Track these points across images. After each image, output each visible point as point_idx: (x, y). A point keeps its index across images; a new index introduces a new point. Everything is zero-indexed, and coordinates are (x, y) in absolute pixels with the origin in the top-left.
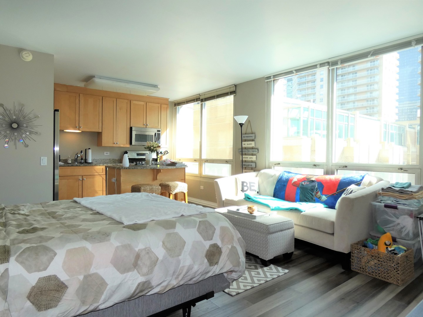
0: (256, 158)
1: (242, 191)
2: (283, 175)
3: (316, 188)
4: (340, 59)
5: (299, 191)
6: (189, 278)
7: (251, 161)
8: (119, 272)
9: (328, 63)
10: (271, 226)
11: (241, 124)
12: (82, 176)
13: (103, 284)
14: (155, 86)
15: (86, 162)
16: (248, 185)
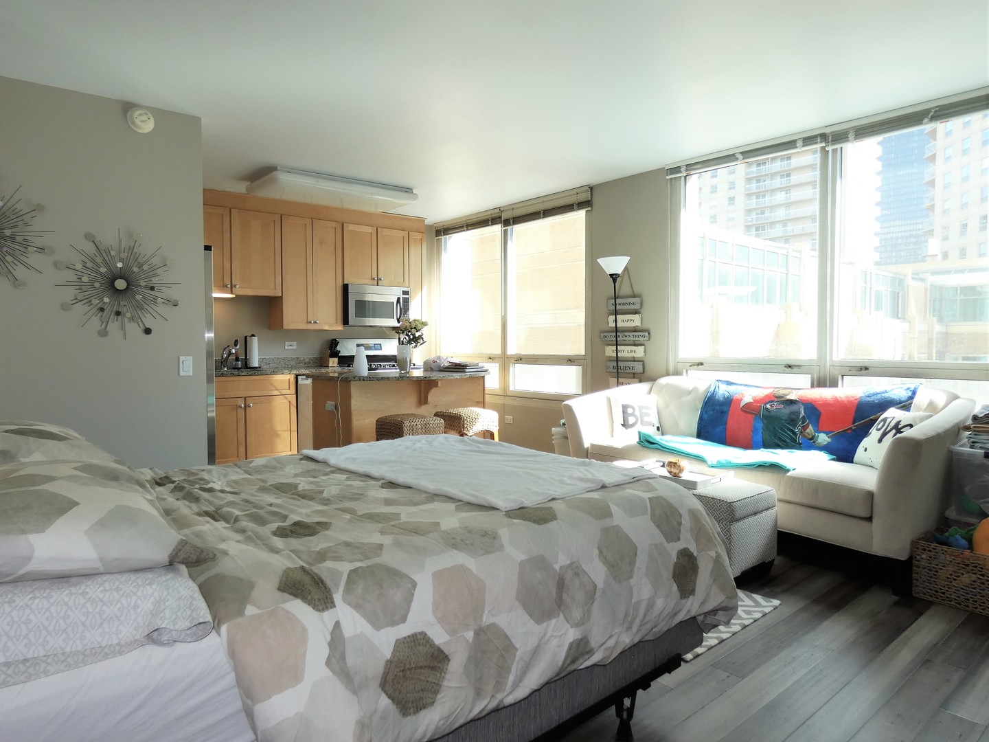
0: (645, 352)
1: (623, 425)
2: (717, 388)
3: (801, 416)
4: (854, 127)
5: (760, 425)
6: (649, 626)
7: (632, 359)
8: (533, 620)
9: (823, 137)
10: (738, 503)
11: (614, 277)
13: (509, 647)
14: (407, 190)
16: (637, 413)
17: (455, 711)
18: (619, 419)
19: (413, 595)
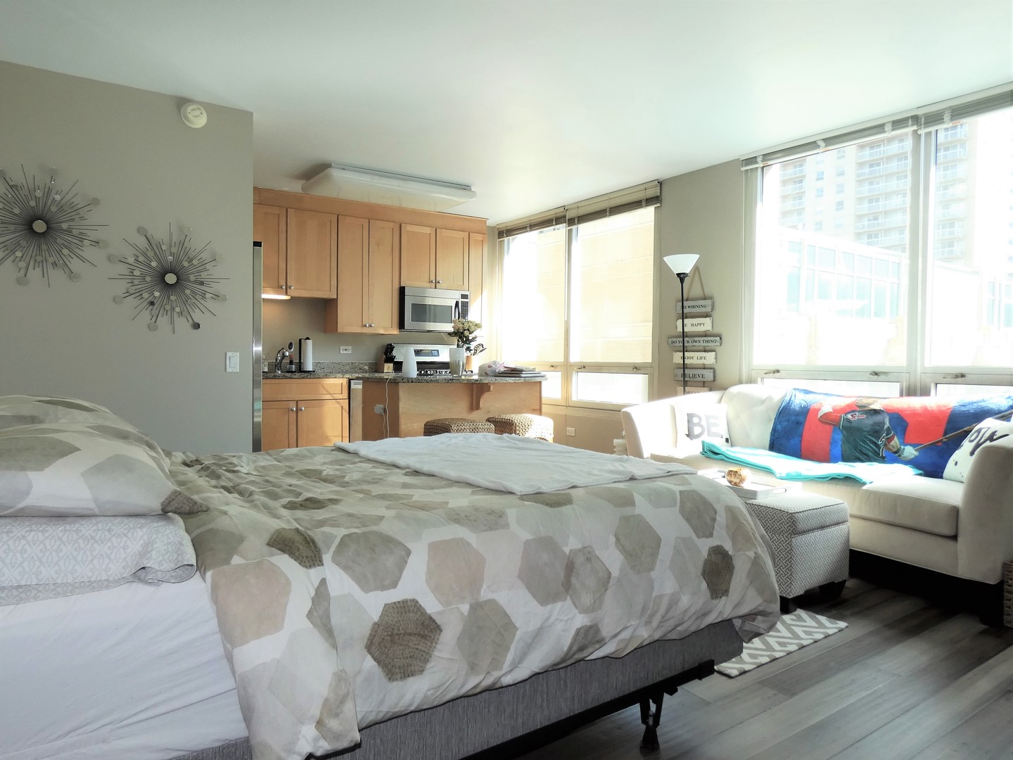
0: (716, 358)
1: (688, 435)
2: (793, 397)
3: (886, 427)
4: (950, 107)
5: (839, 437)
6: (672, 623)
7: (702, 366)
8: (537, 600)
9: (916, 119)
10: (801, 514)
11: (682, 276)
12: (297, 401)
13: (508, 627)
14: (465, 188)
15: (300, 369)
16: (704, 423)
17: (444, 684)
18: (683, 429)
19: (406, 562)
